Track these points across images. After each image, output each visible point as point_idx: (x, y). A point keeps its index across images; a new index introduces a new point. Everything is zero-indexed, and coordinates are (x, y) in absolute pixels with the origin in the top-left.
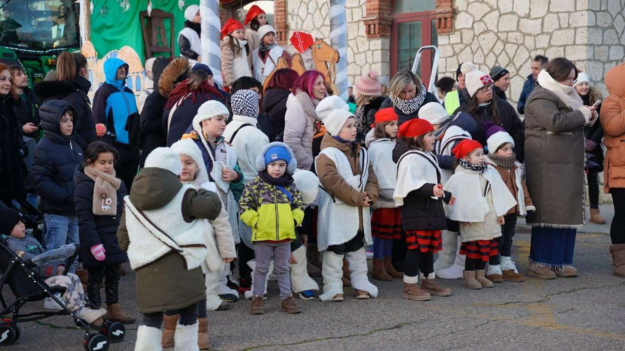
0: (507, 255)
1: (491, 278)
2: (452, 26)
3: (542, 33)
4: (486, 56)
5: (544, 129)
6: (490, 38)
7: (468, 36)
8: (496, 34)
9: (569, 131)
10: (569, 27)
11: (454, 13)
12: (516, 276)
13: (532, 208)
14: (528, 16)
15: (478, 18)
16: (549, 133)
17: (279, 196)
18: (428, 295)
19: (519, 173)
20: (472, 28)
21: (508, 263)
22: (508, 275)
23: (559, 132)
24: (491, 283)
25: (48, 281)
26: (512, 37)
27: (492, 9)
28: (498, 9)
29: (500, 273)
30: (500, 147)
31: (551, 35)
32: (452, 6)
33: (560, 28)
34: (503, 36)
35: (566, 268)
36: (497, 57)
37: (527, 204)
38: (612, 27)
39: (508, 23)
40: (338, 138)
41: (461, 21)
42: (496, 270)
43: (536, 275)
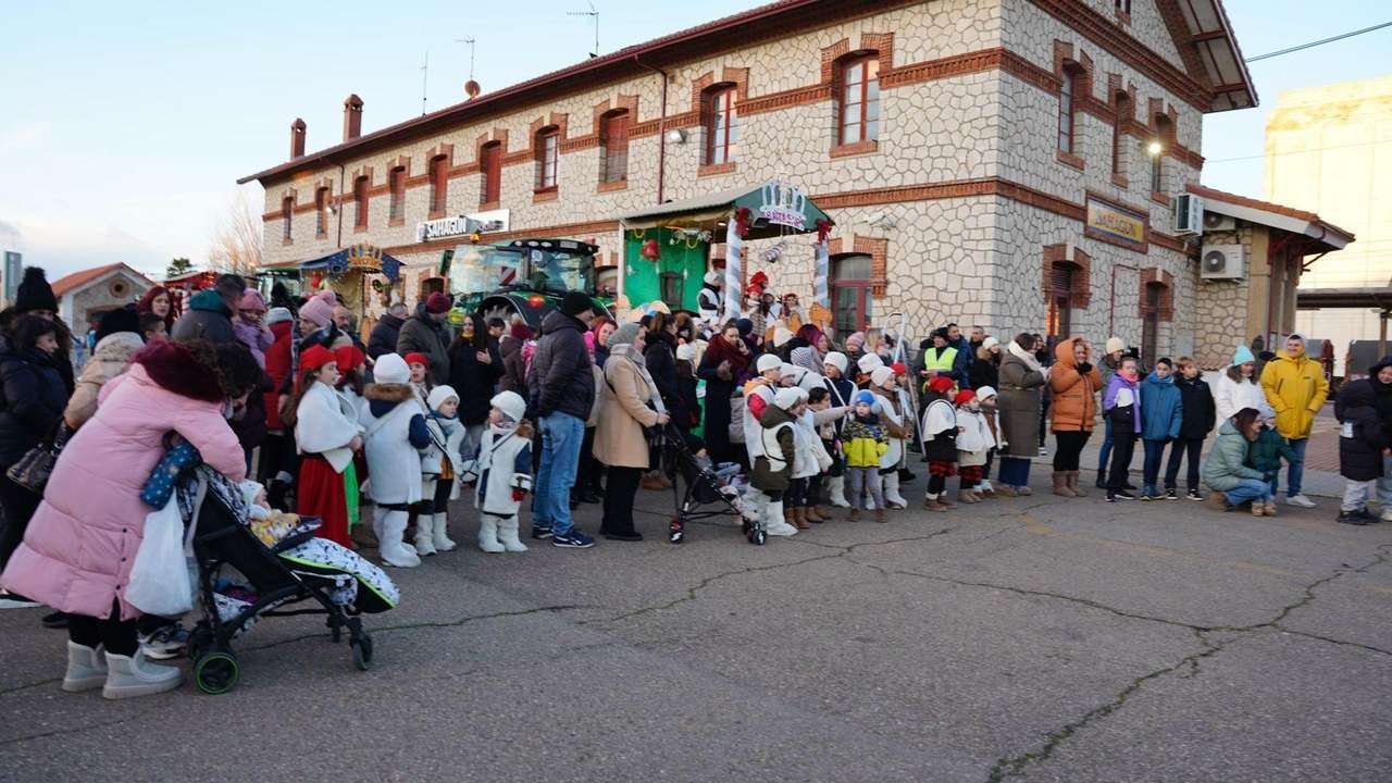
0: (987, 478)
1: (977, 494)
2: (884, 293)
3: (957, 303)
4: (911, 318)
5: (1014, 385)
6: (915, 304)
7: (897, 302)
8: (919, 301)
9: (1031, 387)
10: (977, 301)
11: (887, 283)
12: (993, 494)
13: (1006, 444)
14: (945, 290)
15: (906, 288)
16: (1018, 388)
17: (866, 433)
18: (944, 508)
19: (997, 418)
20: (901, 296)
21: (986, 484)
22: (986, 493)
23: (1025, 388)
24: (978, 499)
25: (722, 490)
26: (932, 305)
27: (917, 283)
28: (921, 283)
29: (980, 491)
30: (988, 397)
31: (963, 305)
32: (885, 278)
33: (970, 301)
34: (925, 304)
35: (1022, 488)
36: (920, 319)
37: (1003, 440)
38: (1006, 303)
39: (930, 294)
40: (882, 388)
41: (891, 290)
42: (978, 488)
43: (1003, 493)
